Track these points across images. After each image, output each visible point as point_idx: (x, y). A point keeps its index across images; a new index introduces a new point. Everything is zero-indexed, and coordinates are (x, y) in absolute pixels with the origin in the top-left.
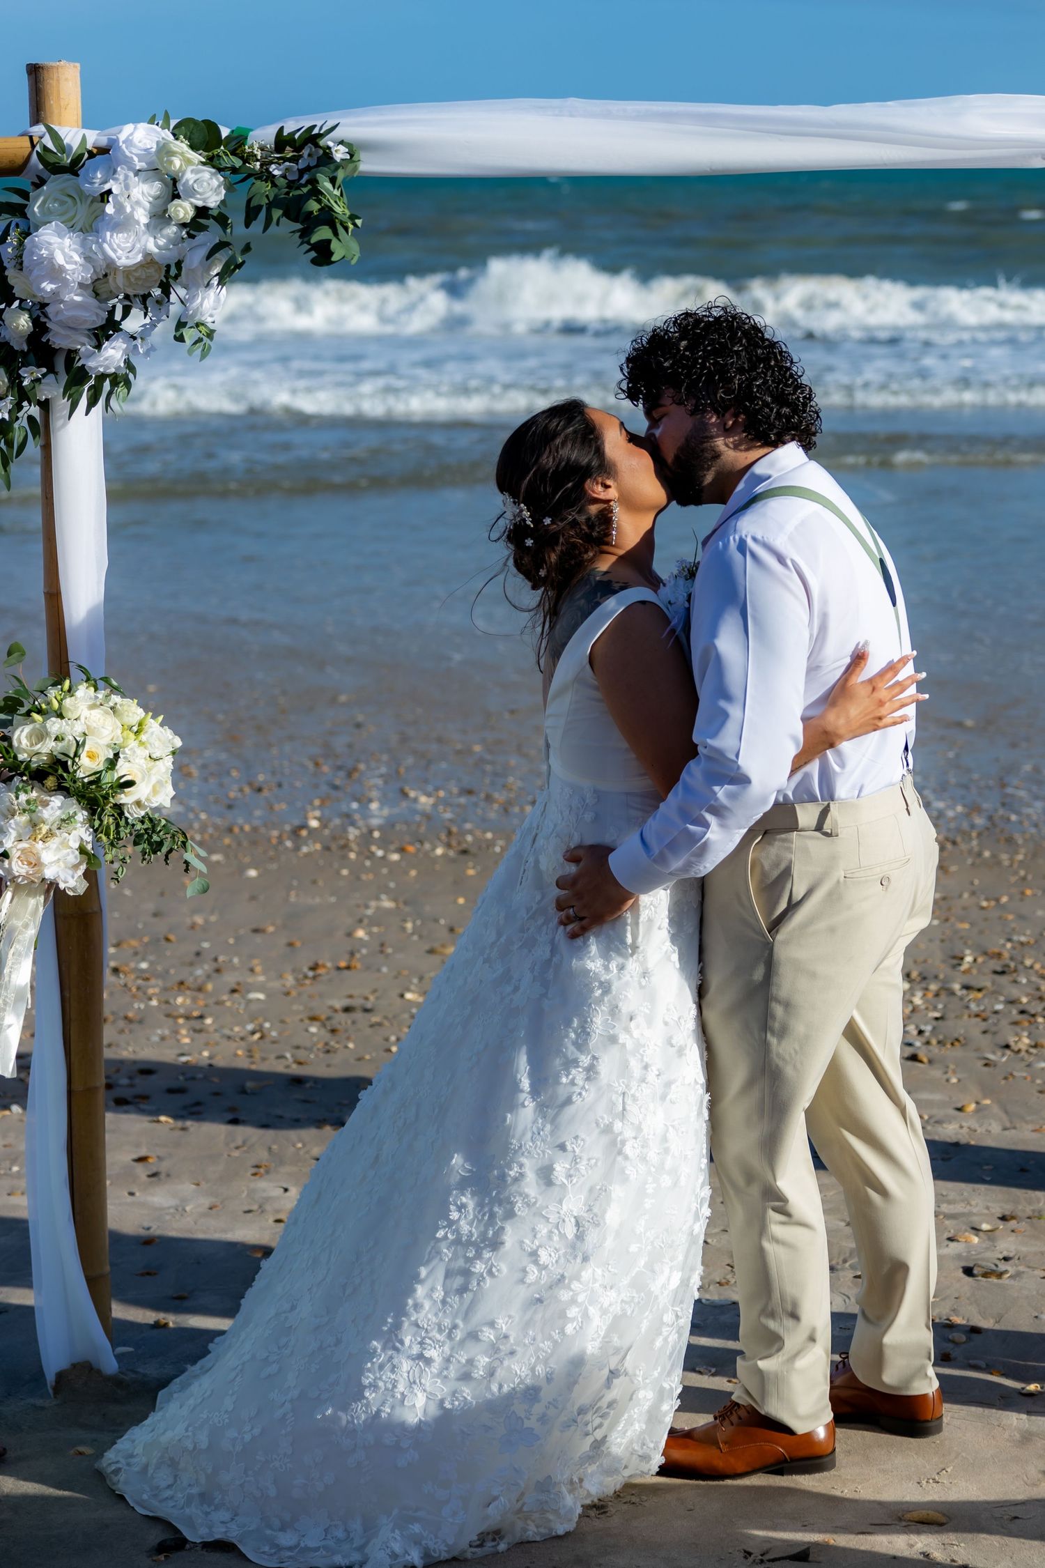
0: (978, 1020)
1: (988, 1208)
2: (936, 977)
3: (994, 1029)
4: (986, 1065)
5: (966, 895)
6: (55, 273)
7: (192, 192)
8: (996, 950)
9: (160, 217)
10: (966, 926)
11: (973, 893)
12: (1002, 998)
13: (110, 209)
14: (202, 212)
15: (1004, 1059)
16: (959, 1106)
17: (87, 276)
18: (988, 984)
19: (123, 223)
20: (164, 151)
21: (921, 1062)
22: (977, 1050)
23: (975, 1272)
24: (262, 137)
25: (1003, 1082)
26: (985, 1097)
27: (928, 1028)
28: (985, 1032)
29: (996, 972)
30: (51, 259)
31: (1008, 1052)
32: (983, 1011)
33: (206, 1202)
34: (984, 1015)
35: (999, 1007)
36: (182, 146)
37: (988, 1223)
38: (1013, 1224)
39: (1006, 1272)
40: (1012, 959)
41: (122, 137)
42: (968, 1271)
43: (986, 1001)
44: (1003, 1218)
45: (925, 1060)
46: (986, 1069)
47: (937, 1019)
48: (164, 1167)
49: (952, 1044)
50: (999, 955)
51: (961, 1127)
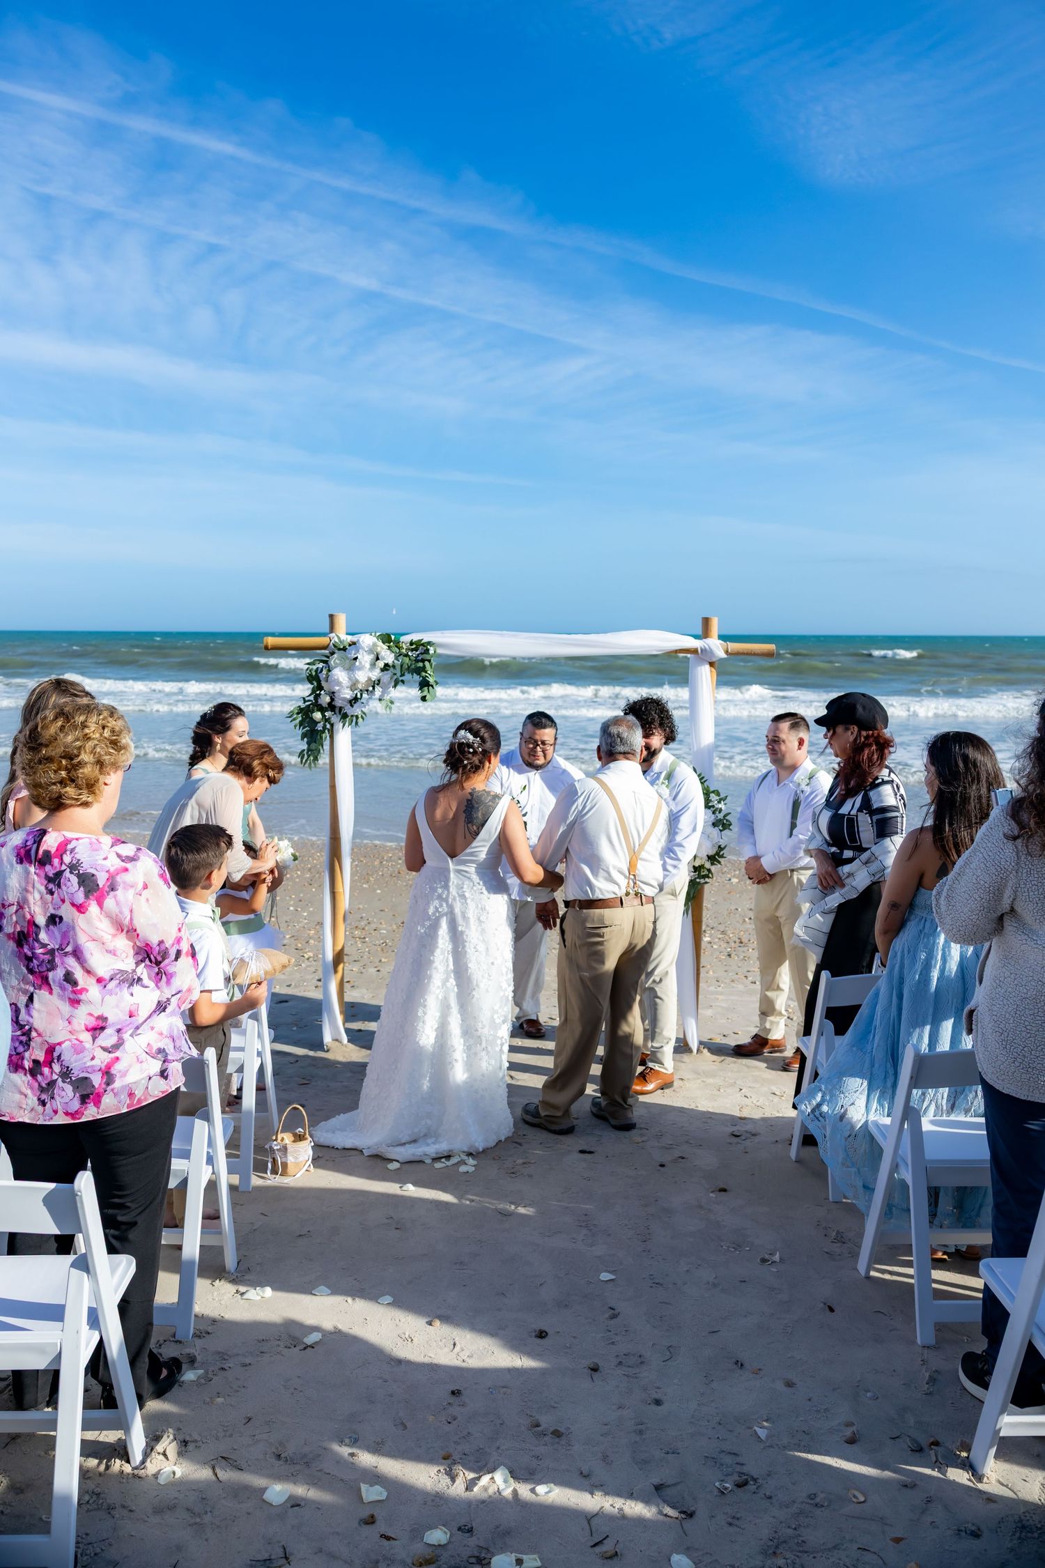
6: (339, 683)
7: (384, 659)
9: (373, 665)
13: (357, 664)
14: (386, 665)
17: (349, 684)
19: (360, 669)
20: (375, 645)
24: (406, 639)
30: (338, 679)
33: (371, 995)
36: (380, 643)
41: (361, 640)
48: (356, 984)
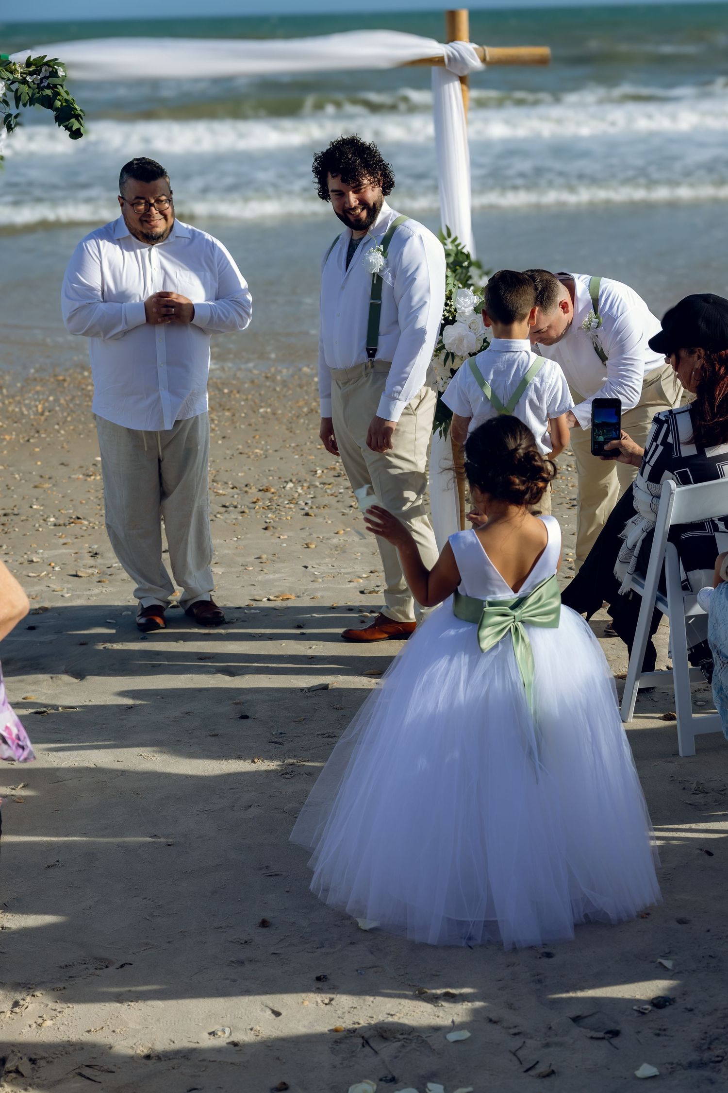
0: (333, 497)
1: (363, 569)
2: (305, 480)
3: (342, 500)
4: (343, 515)
5: (308, 444)
8: (332, 467)
10: (313, 457)
11: (312, 442)
12: (342, 487)
15: (351, 512)
16: (336, 532)
18: (333, 481)
21: (311, 516)
22: (337, 509)
23: (365, 592)
25: (354, 521)
26: (347, 528)
27: (309, 502)
28: (338, 501)
29: (335, 476)
31: (352, 509)
32: (335, 493)
34: (336, 494)
35: (342, 491)
37: (365, 574)
38: (376, 574)
39: (380, 591)
40: (341, 470)
42: (362, 592)
43: (334, 488)
44: (372, 572)
45: (313, 515)
46: (343, 516)
47: (312, 498)
49: (324, 508)
50: (334, 469)
51: (340, 540)
